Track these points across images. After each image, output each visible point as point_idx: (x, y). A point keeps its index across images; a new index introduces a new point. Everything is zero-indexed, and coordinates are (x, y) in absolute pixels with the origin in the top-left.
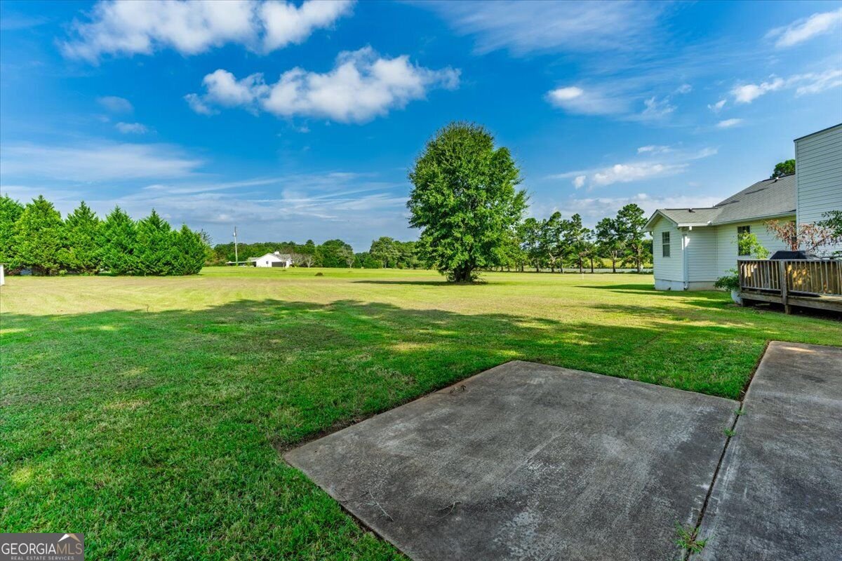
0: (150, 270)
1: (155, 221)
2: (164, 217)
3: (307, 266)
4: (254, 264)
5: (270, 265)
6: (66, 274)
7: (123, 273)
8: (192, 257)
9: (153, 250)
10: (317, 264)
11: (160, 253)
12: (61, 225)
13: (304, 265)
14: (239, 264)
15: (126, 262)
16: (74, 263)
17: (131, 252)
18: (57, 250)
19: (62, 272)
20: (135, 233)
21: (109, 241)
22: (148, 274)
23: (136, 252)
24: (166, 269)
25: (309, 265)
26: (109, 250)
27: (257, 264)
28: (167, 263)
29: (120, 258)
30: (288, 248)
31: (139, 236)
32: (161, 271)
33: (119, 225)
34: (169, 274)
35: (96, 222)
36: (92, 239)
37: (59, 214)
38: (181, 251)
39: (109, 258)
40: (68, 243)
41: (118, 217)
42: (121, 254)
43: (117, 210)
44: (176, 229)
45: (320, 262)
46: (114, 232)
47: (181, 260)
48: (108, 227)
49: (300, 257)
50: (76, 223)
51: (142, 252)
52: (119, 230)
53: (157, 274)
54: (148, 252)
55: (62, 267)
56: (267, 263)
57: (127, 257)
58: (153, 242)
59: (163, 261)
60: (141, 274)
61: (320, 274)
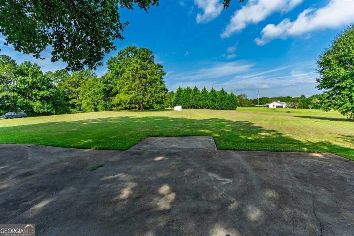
0: (221, 108)
1: (223, 91)
2: (225, 90)
3: (296, 108)
4: (268, 106)
5: (275, 107)
6: (200, 108)
7: (214, 109)
8: (233, 103)
9: (221, 101)
10: (300, 107)
11: (223, 102)
12: (199, 94)
13: (294, 107)
14: (260, 106)
15: (214, 105)
16: (202, 105)
17: (215, 102)
18: (198, 101)
19: (199, 108)
20: (217, 96)
21: (210, 98)
22: (220, 109)
23: (217, 102)
24: (226, 107)
25: (296, 107)
26: (210, 101)
27: (269, 107)
28: (225, 106)
29: (212, 104)
30: (286, 99)
31: (218, 97)
32: (224, 108)
33: (213, 93)
34: (226, 109)
35: (207, 93)
36: (206, 98)
37: (199, 91)
38: (230, 102)
39: (209, 104)
40: (201, 99)
41: (213, 91)
42: (213, 103)
43: (213, 88)
44: (229, 93)
45: (302, 106)
46: (211, 96)
47: (230, 105)
48: (210, 94)
49: (292, 103)
50: (202, 93)
51: (218, 102)
52: (212, 95)
53: (222, 109)
54: (220, 102)
55: (199, 106)
56: (274, 106)
57: (214, 103)
58: (221, 99)
59: (224, 105)
60: (218, 109)
61: (289, 112)
